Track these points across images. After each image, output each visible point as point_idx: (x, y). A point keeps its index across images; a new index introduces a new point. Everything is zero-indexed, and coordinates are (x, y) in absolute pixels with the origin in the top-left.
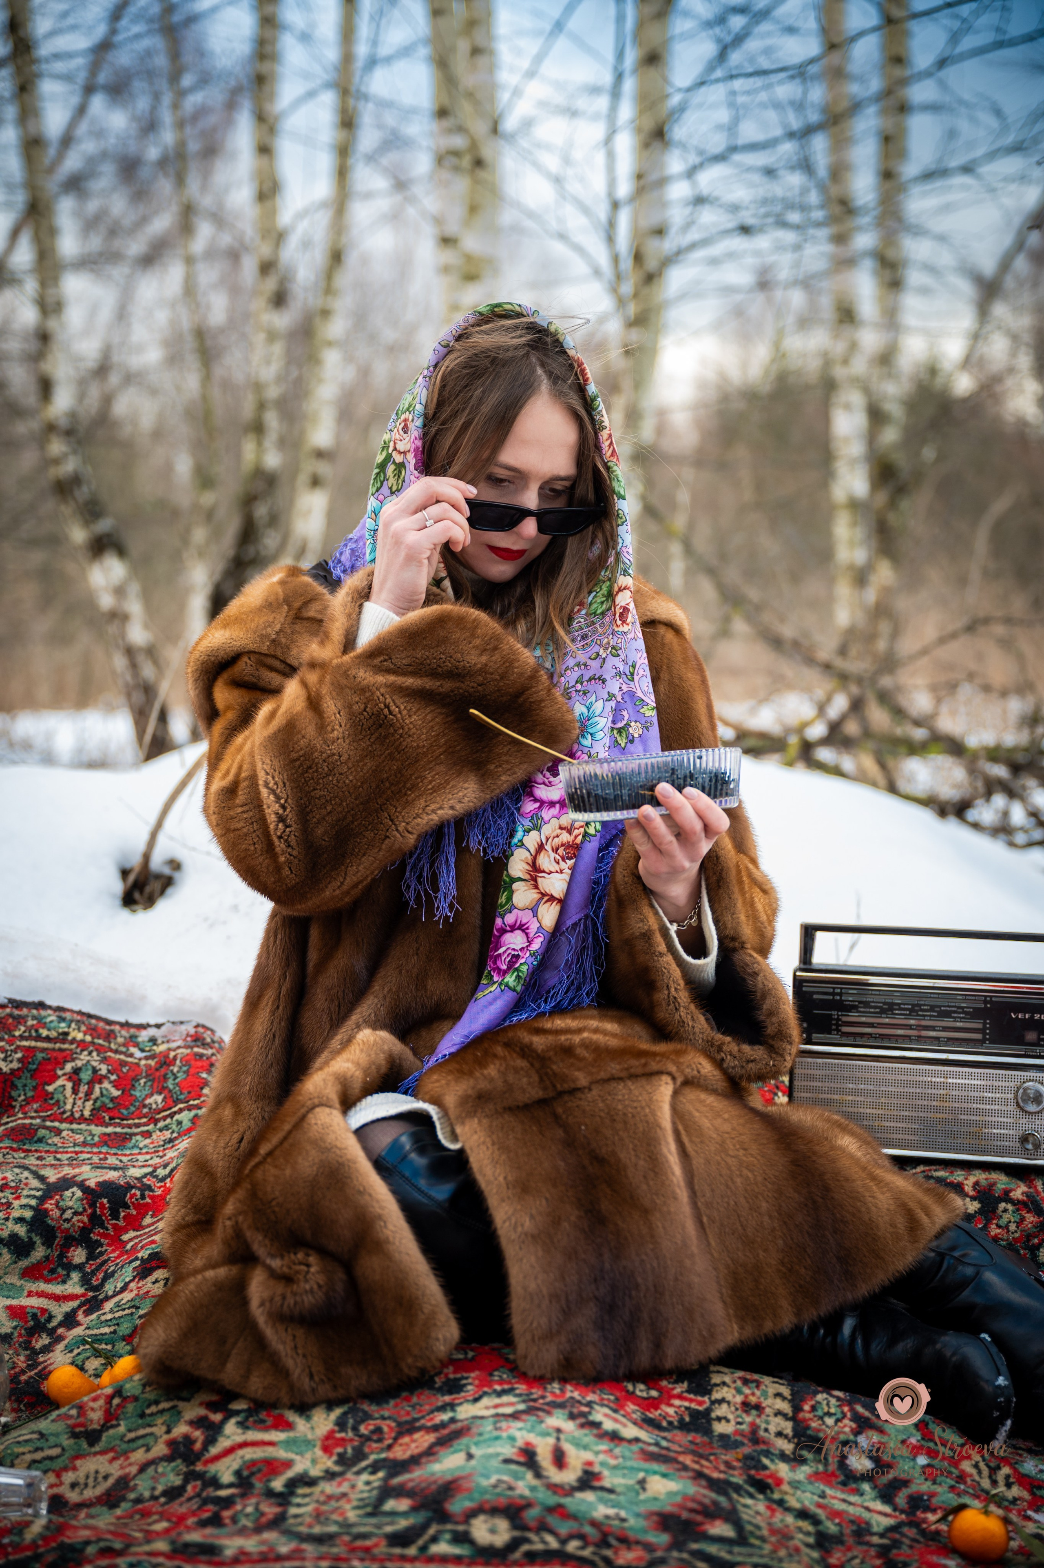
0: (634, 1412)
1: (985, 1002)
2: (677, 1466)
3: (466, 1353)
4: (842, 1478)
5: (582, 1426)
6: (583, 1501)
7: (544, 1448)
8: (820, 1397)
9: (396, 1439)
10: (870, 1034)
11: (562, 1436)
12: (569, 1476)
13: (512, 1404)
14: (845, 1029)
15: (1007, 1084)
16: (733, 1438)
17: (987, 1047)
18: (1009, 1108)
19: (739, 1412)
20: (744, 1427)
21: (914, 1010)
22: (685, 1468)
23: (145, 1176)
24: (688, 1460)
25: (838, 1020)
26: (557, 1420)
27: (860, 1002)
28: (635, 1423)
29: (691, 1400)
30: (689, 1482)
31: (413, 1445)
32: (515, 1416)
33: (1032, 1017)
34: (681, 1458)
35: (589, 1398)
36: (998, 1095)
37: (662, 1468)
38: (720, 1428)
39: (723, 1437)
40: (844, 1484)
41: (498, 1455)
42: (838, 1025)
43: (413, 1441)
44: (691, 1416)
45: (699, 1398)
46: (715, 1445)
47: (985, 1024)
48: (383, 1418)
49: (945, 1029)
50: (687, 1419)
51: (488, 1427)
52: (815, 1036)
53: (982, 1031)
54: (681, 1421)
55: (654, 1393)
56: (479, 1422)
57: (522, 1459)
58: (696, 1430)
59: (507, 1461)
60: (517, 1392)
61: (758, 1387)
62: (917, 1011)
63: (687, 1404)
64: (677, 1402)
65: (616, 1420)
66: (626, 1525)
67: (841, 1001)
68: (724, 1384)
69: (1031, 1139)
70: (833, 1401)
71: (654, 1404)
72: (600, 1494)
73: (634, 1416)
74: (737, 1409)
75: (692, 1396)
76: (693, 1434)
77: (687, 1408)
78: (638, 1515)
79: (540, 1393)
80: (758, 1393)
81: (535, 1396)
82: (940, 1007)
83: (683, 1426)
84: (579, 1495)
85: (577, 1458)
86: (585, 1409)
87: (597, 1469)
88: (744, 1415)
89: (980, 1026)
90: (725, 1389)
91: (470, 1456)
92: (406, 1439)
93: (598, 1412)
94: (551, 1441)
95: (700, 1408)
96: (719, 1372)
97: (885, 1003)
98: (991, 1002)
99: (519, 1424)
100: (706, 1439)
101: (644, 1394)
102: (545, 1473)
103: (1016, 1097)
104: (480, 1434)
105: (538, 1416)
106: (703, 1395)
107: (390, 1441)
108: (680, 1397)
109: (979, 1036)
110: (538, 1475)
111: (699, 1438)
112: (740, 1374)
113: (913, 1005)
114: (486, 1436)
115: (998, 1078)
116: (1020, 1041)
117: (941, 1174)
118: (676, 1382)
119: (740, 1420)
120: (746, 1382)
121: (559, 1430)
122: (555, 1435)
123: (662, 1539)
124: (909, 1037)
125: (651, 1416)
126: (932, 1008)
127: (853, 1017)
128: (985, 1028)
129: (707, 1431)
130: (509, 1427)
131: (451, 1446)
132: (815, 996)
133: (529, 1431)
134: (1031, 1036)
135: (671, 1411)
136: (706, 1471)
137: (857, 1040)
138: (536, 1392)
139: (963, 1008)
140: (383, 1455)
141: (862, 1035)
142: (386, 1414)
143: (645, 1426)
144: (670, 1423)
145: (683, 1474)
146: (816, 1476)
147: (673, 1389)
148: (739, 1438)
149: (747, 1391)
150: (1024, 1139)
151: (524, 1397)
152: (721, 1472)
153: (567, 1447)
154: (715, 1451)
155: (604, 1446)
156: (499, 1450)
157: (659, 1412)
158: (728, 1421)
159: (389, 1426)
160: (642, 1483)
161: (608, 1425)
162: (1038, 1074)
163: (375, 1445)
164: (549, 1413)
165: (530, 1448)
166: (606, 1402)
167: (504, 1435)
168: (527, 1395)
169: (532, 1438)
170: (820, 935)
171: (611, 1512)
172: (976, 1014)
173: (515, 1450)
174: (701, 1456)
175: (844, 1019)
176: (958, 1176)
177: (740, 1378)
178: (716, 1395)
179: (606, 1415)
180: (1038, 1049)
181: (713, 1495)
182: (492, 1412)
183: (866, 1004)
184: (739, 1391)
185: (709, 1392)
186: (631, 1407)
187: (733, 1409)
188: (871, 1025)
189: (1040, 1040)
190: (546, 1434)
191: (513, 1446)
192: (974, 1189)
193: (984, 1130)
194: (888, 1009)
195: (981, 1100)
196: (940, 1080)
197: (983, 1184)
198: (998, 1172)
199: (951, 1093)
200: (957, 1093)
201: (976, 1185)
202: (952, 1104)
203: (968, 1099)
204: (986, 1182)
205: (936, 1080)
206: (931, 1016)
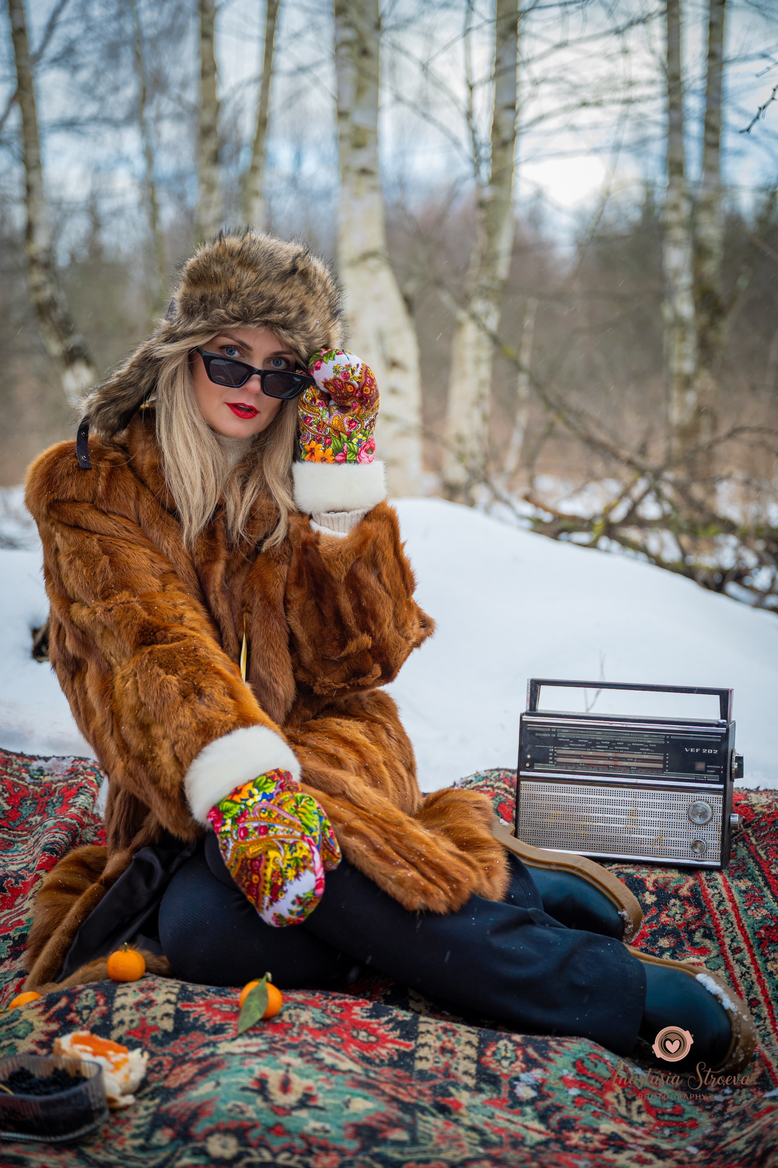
0: (354, 1052)
1: (666, 740)
2: (377, 1092)
3: (233, 1008)
4: (511, 1102)
5: (308, 1062)
6: (298, 1118)
7: (274, 1078)
8: (501, 1044)
9: (171, 1070)
10: (578, 764)
11: (291, 1069)
12: (291, 1099)
13: (258, 1045)
14: (560, 760)
15: (681, 802)
16: (429, 1072)
17: (667, 774)
18: (683, 821)
19: (437, 1054)
20: (439, 1065)
21: (612, 745)
22: (383, 1093)
23: (20, 870)
24: (387, 1089)
25: (554, 752)
26: (290, 1058)
27: (571, 739)
28: (352, 1059)
29: (401, 1044)
30: (383, 1104)
31: (183, 1075)
32: (257, 1054)
33: (701, 751)
34: (382, 1086)
35: (318, 1041)
36: (675, 811)
37: (365, 1092)
38: (420, 1065)
39: (421, 1072)
40: (511, 1107)
41: (238, 1083)
42: (554, 757)
43: (183, 1071)
44: (399, 1056)
45: (407, 1043)
46: (414, 1077)
47: (665, 756)
48: (164, 1055)
49: (633, 760)
50: (396, 1058)
51: (235, 1062)
52: (536, 765)
53: (663, 762)
54: (391, 1059)
55: (373, 1039)
56: (230, 1058)
57: (255, 1087)
58: (401, 1067)
59: (244, 1089)
60: (264, 1036)
61: (454, 1035)
62: (614, 746)
63: (397, 1047)
64: (389, 1045)
65: (337, 1057)
66: (328, 1135)
67: (556, 738)
68: (428, 1032)
69: (699, 845)
70: (510, 1046)
71: (370, 1046)
72: (313, 1111)
73: (354, 1055)
74: (436, 1052)
75: (402, 1041)
76: (398, 1070)
77: (397, 1050)
78: (339, 1127)
79: (281, 1037)
80: (453, 1040)
81: (277, 1039)
82: (631, 743)
83: (393, 1064)
84: (295, 1113)
85: (299, 1084)
86: (313, 1049)
87: (314, 1092)
88: (441, 1056)
89: (662, 758)
90: (429, 1036)
91: (218, 1084)
92: (177, 1070)
93: (322, 1051)
94: (281, 1072)
95: (407, 1050)
96: (425, 1022)
97: (589, 740)
98: (670, 739)
99: (259, 1060)
100: (408, 1074)
101: (365, 1040)
102: (272, 1097)
103: (688, 813)
104: (229, 1068)
105: (275, 1055)
106: (410, 1039)
107: (167, 1072)
108: (392, 1041)
109: (661, 766)
110: (266, 1099)
111: (402, 1073)
112: (443, 1024)
113: (611, 742)
114: (233, 1069)
115: (675, 798)
116: (691, 769)
117: (630, 871)
118: (392, 1030)
119: (437, 1060)
120: (445, 1031)
121: (289, 1065)
122: (285, 1068)
123: (353, 1145)
124: (608, 766)
125: (367, 1055)
126: (625, 744)
127: (564, 751)
128: (665, 760)
129: (410, 1068)
130: (251, 1062)
131: (207, 1076)
132: (537, 735)
133: (265, 1065)
134: (701, 766)
135: (384, 1052)
136: (400, 1097)
137: (568, 768)
138: (278, 1036)
139: (648, 744)
140: (161, 1084)
141: (574, 764)
142: (167, 1051)
143: (361, 1062)
144: (382, 1061)
145: (381, 1098)
146: (490, 1101)
147: (388, 1035)
148: (434, 1073)
149: (444, 1038)
150: (694, 845)
151: (269, 1040)
152: (413, 1097)
153: (294, 1077)
154: (413, 1082)
155: (322, 1076)
156: (240, 1080)
157: (375, 1052)
158: (427, 1059)
159: (167, 1060)
160: (347, 1104)
161: (329, 1061)
162: (705, 795)
163: (156, 1075)
164: (283, 1052)
165: (264, 1078)
166: (332, 1044)
167: (246, 1068)
168: (271, 1038)
169: (267, 1070)
170: (544, 688)
171: (318, 1125)
172: (658, 749)
173: (251, 1080)
174: (400, 1086)
175: (559, 752)
176: (643, 873)
177: (441, 1028)
178: (421, 1041)
179: (329, 1054)
180: (705, 776)
181: (400, 1114)
182: (242, 1050)
183: (576, 741)
184: (438, 1038)
185: (416, 1038)
186: (353, 1047)
187: (433, 1051)
188: (579, 757)
189: (707, 769)
190: (279, 1067)
191: (251, 1077)
192: (654, 886)
193: (664, 838)
194: (592, 744)
195: (662, 815)
196: (630, 799)
197: (661, 881)
198: (673, 871)
199: (639, 809)
200: (643, 809)
201: (656, 881)
202: (639, 818)
203: (652, 814)
204: (664, 878)
205: (627, 799)
206: (624, 750)
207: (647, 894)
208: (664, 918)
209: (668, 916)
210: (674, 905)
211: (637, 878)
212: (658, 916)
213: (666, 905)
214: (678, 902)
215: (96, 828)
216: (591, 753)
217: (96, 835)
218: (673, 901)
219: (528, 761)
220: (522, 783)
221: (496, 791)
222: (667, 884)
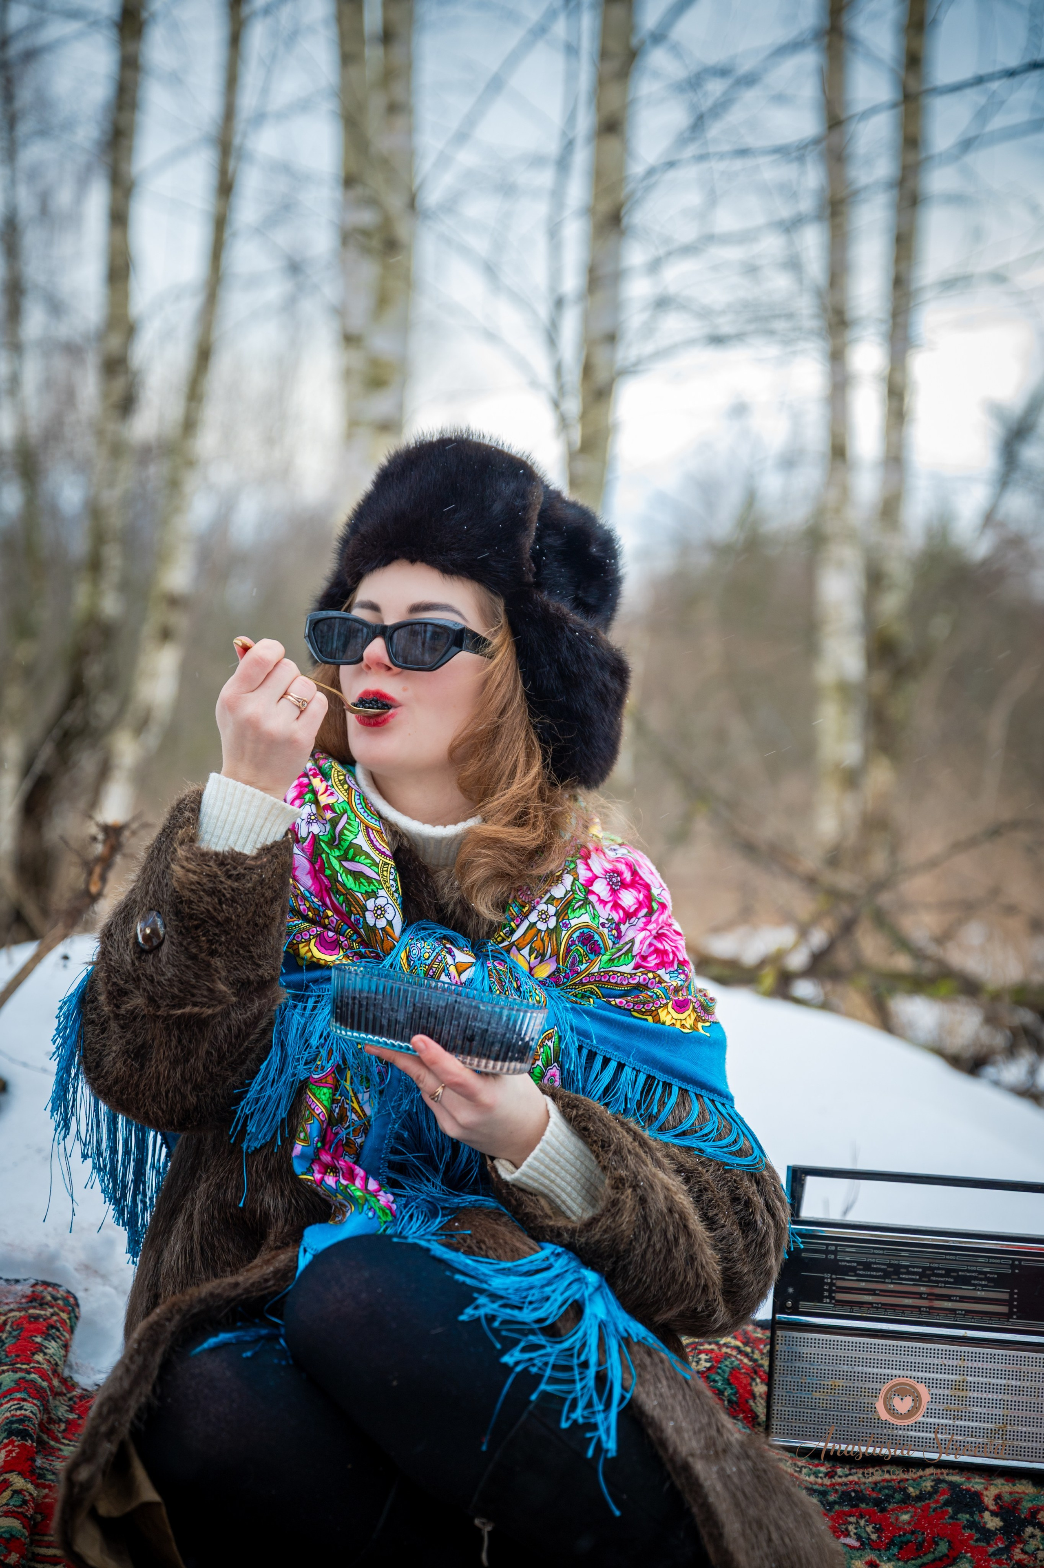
1: (1013, 1266)
10: (871, 1303)
14: (840, 1296)
15: (1038, 1369)
17: (1014, 1323)
21: (926, 1275)
25: (831, 1284)
27: (859, 1263)
36: (1028, 1384)
42: (830, 1291)
47: (1011, 1294)
49: (963, 1299)
52: (803, 1305)
53: (1008, 1303)
62: (929, 1276)
67: (836, 1261)
82: (957, 1271)
89: (1006, 1296)
97: (889, 1265)
98: (1020, 1267)
109: (1004, 1309)
113: (924, 1268)
115: (1028, 1362)
124: (919, 1307)
126: (948, 1272)
127: (850, 1282)
128: (1012, 1298)
132: (803, 1255)
137: (854, 1309)
139: (985, 1273)
141: (861, 1304)
170: (810, 1180)
172: (1000, 1281)
175: (840, 1283)
176: (977, 1484)
183: (867, 1266)
188: (872, 1292)
192: (997, 1504)
193: (1009, 1428)
194: (894, 1272)
195: (1006, 1389)
196: (955, 1363)
197: (1007, 1497)
198: (1024, 1482)
199: (970, 1379)
200: (976, 1379)
201: (998, 1497)
202: (970, 1394)
203: (989, 1388)
204: (1011, 1493)
205: (951, 1362)
206: (946, 1282)
207: (987, 1515)
208: (1018, 1555)
209: (1024, 1552)
210: (1033, 1536)
211: (968, 1490)
212: (1008, 1549)
213: (1018, 1534)
214: (1038, 1532)
215: (70, 1399)
216: (891, 1287)
217: (72, 1410)
218: (1029, 1530)
219: (790, 1297)
220: (779, 1333)
221: (724, 1350)
222: (1018, 1502)
